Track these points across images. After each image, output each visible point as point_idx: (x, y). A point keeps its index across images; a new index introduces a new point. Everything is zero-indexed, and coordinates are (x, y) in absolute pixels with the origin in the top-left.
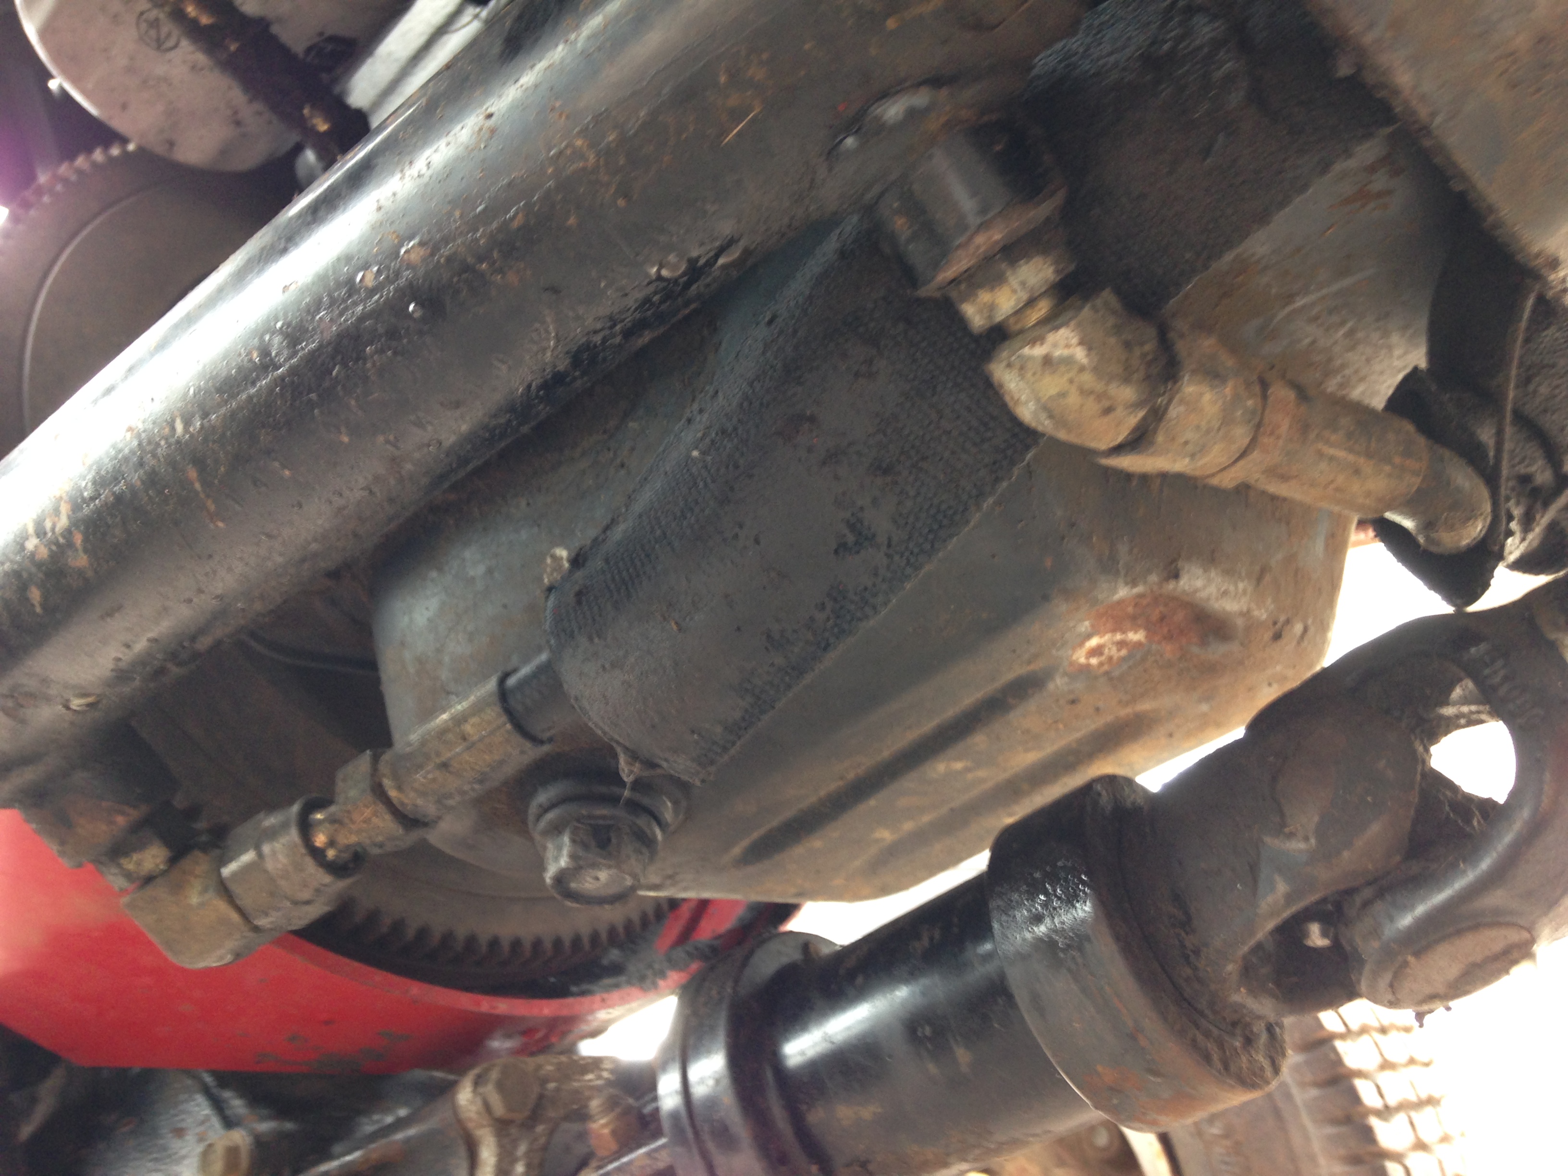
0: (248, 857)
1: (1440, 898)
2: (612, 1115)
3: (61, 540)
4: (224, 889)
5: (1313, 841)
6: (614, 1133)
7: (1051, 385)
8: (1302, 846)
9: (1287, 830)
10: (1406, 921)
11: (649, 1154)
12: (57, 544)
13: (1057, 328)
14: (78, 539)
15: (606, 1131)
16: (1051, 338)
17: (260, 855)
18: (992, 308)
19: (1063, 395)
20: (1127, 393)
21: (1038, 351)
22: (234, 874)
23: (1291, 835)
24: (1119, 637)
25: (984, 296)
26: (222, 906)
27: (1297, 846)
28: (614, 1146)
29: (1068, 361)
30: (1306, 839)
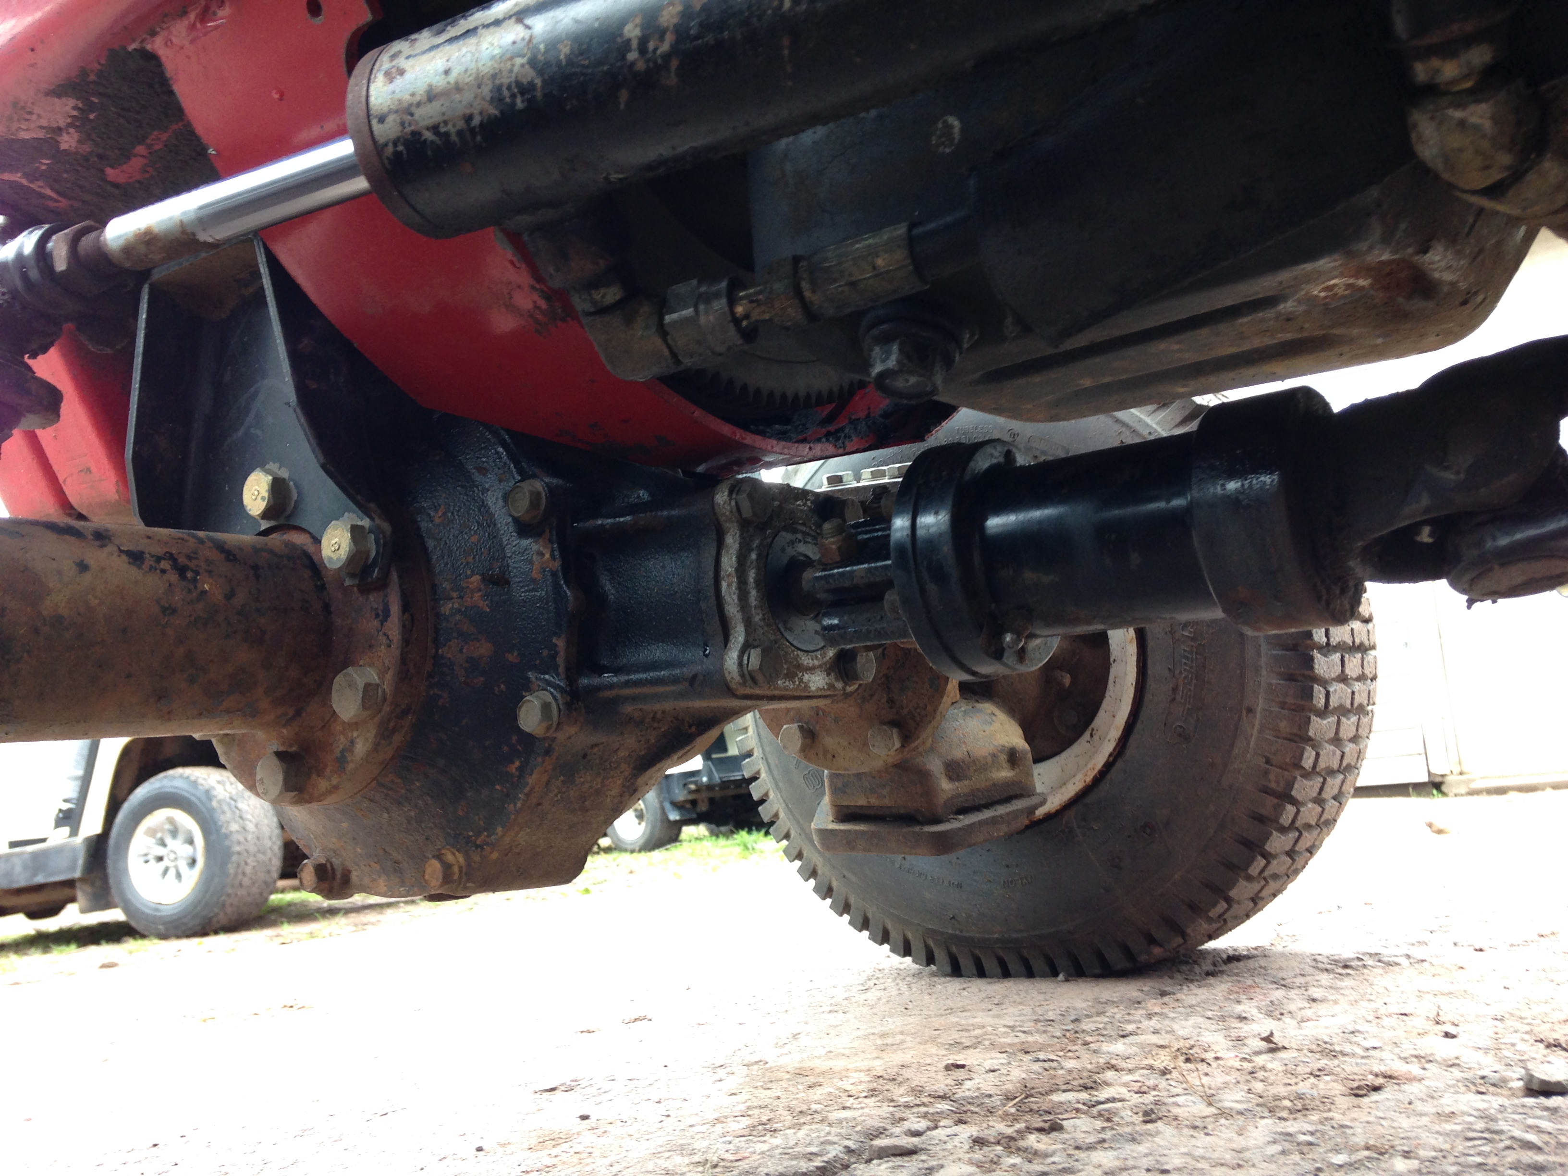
0: (689, 312)
1: (1532, 532)
2: (840, 537)
3: (660, 61)
4: (663, 331)
5: (1462, 476)
6: (839, 548)
7: (1456, 141)
8: (1452, 477)
9: (1446, 464)
10: (1504, 541)
11: (869, 570)
12: (655, 62)
13: (1478, 101)
14: (674, 63)
15: (834, 547)
16: (1472, 108)
17: (697, 311)
18: (1437, 71)
19: (1461, 150)
20: (1505, 159)
21: (1458, 114)
22: (674, 323)
23: (1446, 468)
24: (1351, 281)
25: (1435, 62)
26: (659, 342)
27: (1449, 476)
28: (838, 559)
29: (1476, 128)
30: (1458, 473)
